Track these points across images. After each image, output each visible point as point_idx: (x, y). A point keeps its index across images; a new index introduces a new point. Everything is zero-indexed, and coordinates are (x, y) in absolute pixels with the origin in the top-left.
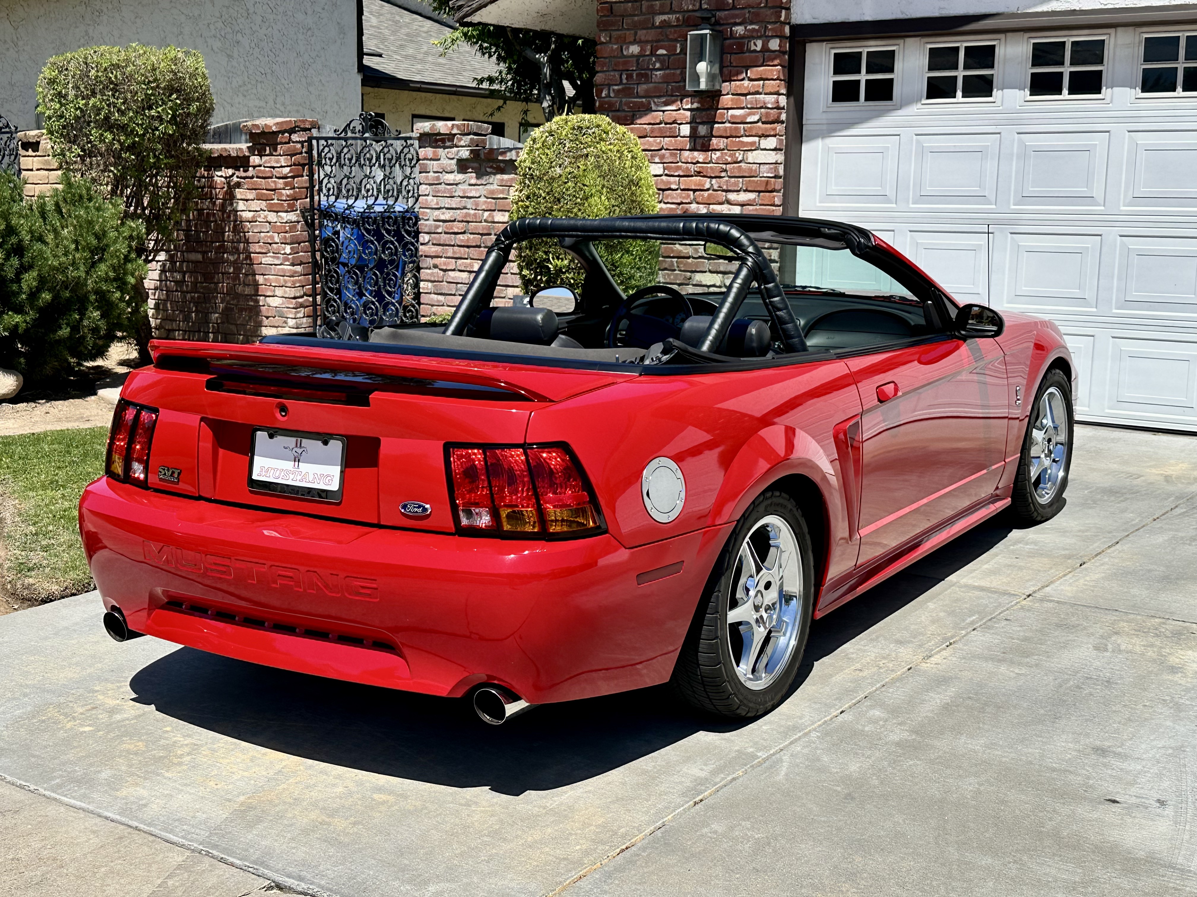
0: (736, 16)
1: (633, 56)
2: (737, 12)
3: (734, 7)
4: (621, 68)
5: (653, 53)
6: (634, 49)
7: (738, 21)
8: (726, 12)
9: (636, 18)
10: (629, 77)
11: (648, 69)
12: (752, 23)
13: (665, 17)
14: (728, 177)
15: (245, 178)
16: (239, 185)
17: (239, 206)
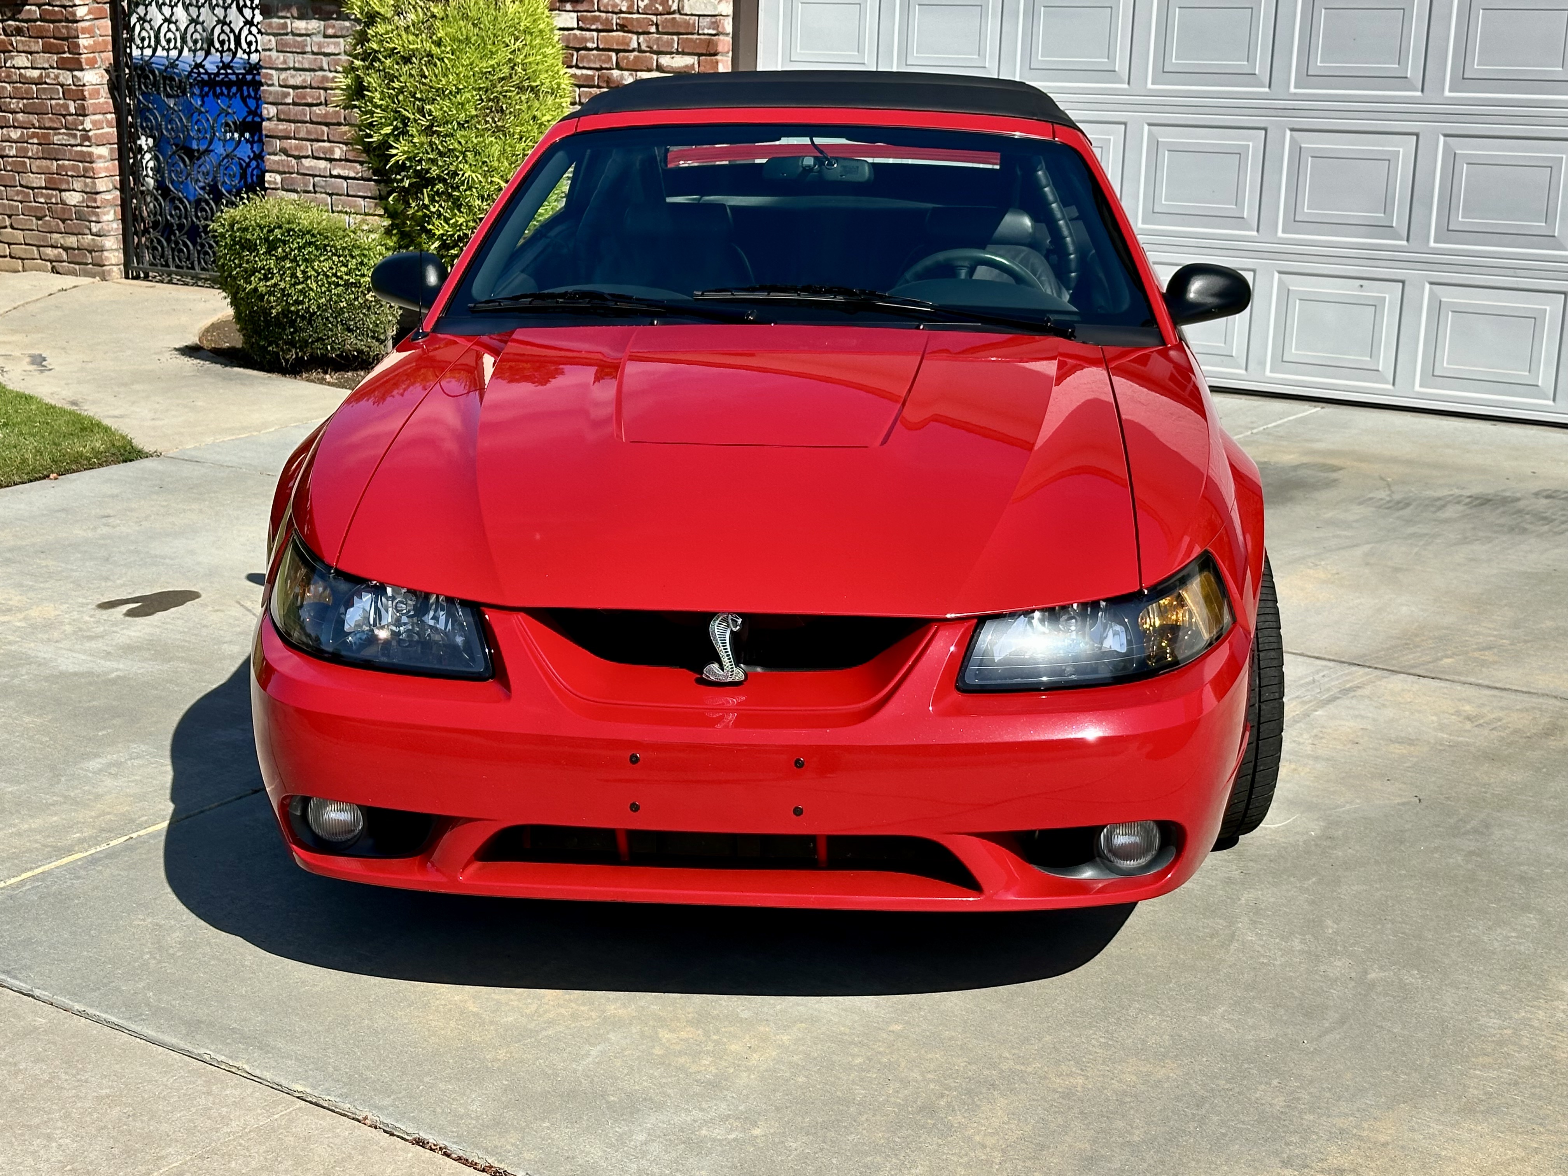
14: (658, 32)
15: (26, 21)
16: (19, 31)
17: (21, 60)
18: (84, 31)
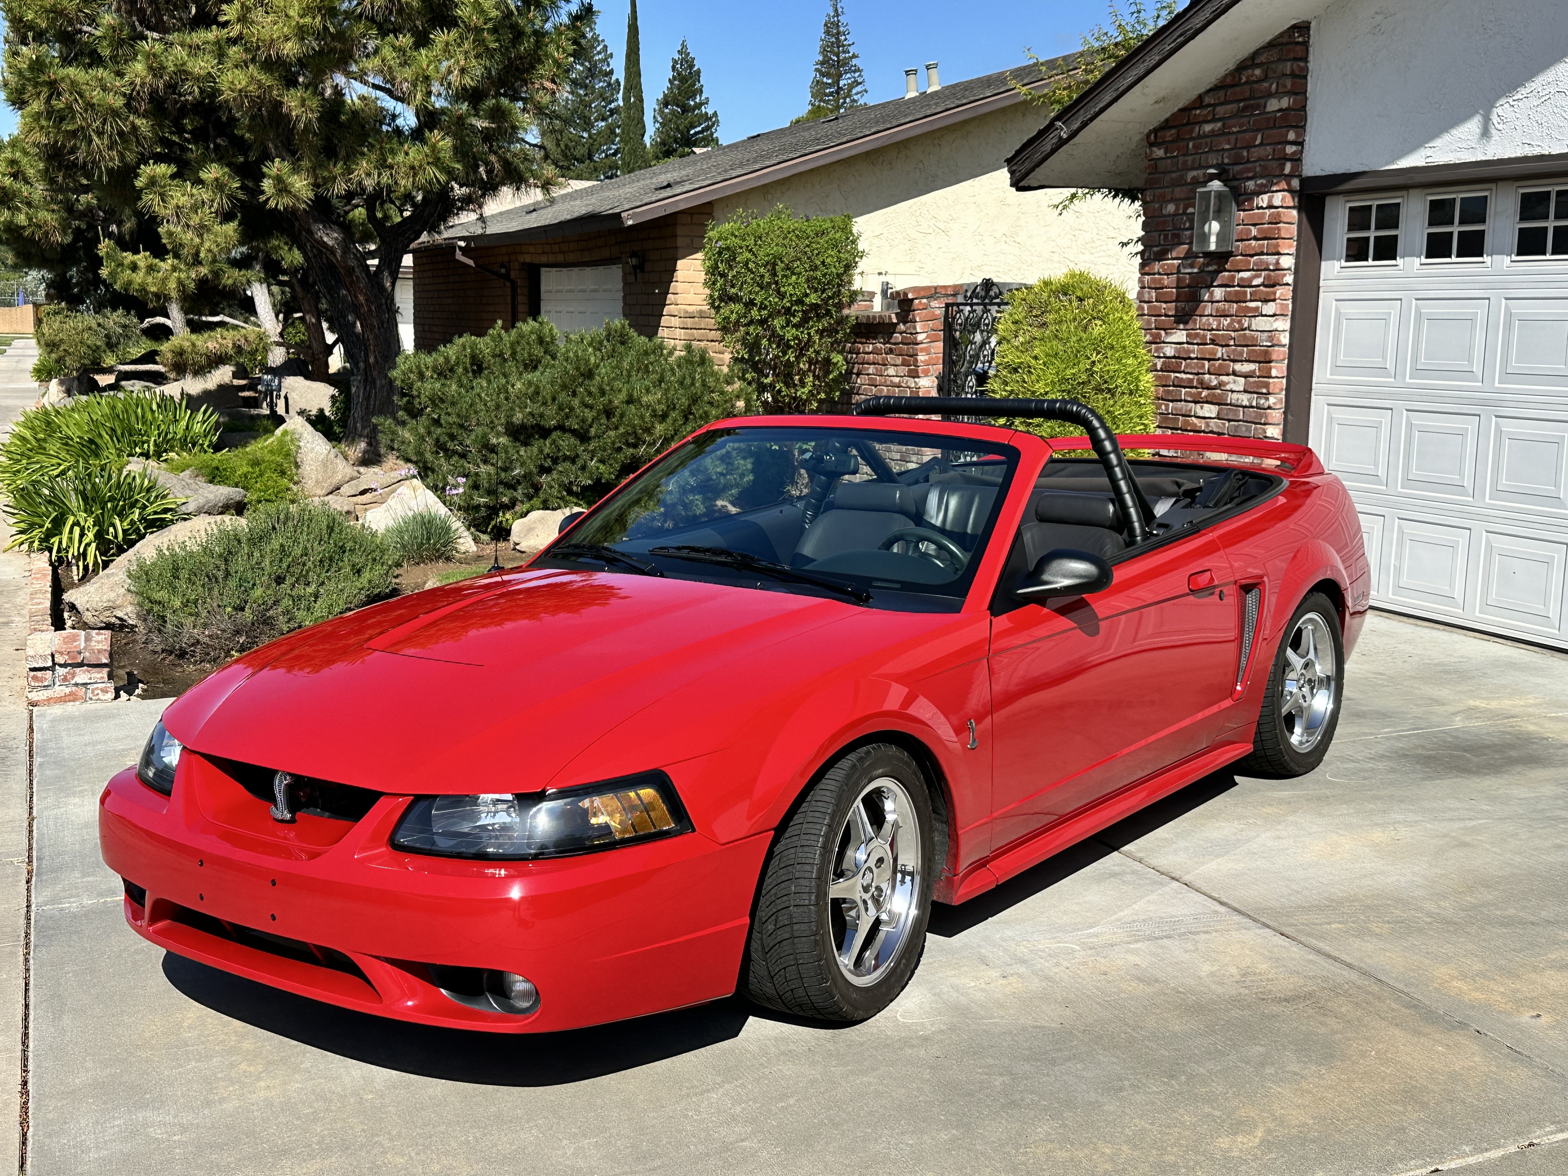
0: (1249, 170)
1: (1169, 215)
2: (1250, 165)
3: (1248, 161)
4: (1161, 228)
5: (1184, 213)
6: (1171, 208)
7: (1250, 175)
8: (1241, 166)
9: (1174, 175)
10: (1166, 237)
11: (1180, 229)
12: (1262, 177)
13: (1194, 173)
14: (1235, 345)
15: (895, 344)
16: (891, 351)
17: (891, 371)
18: (922, 350)
